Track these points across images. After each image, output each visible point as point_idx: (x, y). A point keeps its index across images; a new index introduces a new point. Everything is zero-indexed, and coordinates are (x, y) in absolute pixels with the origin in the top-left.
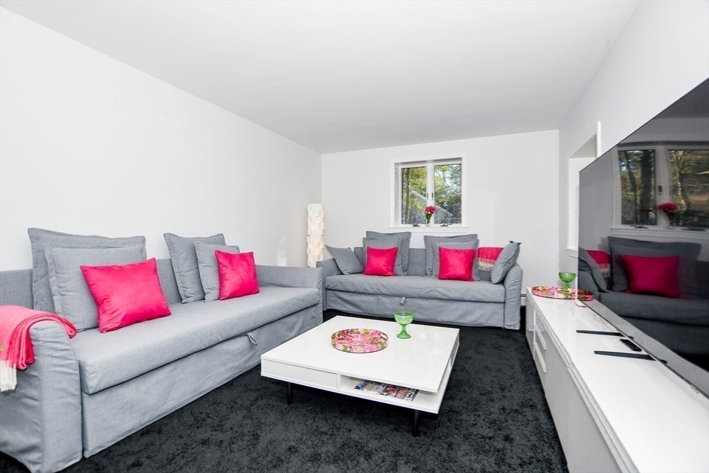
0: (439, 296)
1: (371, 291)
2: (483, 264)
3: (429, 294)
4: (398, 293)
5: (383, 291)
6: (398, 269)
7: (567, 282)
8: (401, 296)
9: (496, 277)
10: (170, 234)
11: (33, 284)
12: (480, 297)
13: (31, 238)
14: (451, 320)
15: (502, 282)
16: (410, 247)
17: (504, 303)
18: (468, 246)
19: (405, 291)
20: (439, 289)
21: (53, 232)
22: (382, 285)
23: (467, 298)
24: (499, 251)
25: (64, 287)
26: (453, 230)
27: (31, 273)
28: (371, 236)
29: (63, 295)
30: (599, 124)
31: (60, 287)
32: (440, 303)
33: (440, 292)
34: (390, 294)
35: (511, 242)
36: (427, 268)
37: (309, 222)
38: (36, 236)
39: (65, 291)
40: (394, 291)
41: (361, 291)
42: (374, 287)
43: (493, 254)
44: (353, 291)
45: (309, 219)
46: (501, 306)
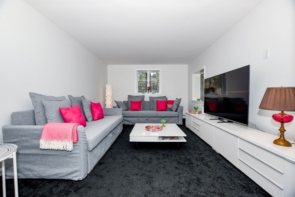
0: (159, 116)
1: (135, 116)
2: (169, 106)
3: (156, 116)
6: (142, 108)
7: (196, 109)
8: (146, 117)
9: (174, 109)
10: (70, 96)
11: (35, 116)
12: (172, 115)
13: (31, 97)
15: (176, 111)
16: (145, 101)
17: (178, 117)
18: (164, 100)
19: (148, 115)
20: (159, 114)
21: (38, 94)
23: (168, 116)
24: (174, 101)
25: (51, 117)
26: (156, 95)
27: (34, 111)
28: (129, 97)
29: (52, 120)
30: (205, 66)
31: (50, 117)
32: (159, 118)
33: (160, 115)
34: (142, 116)
35: (177, 99)
36: (151, 108)
37: (106, 91)
38: (33, 95)
39: (52, 118)
40: (144, 116)
41: (132, 116)
43: (172, 102)
44: (129, 116)
45: (106, 90)
46: (177, 118)
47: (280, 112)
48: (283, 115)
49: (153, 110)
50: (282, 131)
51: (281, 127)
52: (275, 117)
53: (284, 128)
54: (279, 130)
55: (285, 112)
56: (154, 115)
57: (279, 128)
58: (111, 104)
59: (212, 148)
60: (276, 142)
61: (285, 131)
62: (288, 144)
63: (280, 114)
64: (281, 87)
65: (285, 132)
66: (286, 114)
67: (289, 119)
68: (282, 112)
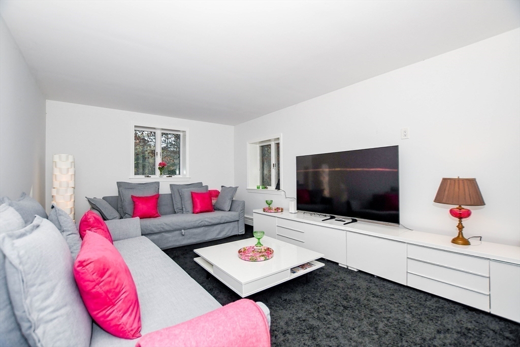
0: (207, 224)
1: (156, 230)
3: (200, 224)
4: (179, 228)
5: (167, 228)
8: (180, 230)
12: (229, 220)
14: (213, 238)
16: (160, 193)
19: (184, 225)
20: (206, 219)
22: (166, 224)
23: (223, 221)
28: (122, 186)
32: (206, 228)
34: (172, 229)
35: (222, 186)
36: (175, 207)
40: (175, 227)
42: (159, 227)
46: (237, 222)
47: (457, 206)
48: (460, 209)
49: (182, 211)
50: (460, 227)
51: (459, 224)
52: (452, 212)
53: (462, 224)
54: (457, 227)
55: (463, 207)
56: (197, 224)
57: (458, 225)
58: (73, 209)
59: (340, 265)
60: (454, 241)
61: (464, 227)
62: (466, 243)
63: (457, 208)
64: (457, 178)
65: (463, 229)
66: (463, 209)
67: (468, 214)
68: (460, 206)
